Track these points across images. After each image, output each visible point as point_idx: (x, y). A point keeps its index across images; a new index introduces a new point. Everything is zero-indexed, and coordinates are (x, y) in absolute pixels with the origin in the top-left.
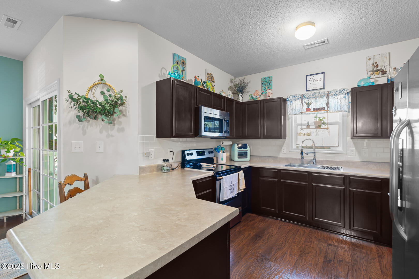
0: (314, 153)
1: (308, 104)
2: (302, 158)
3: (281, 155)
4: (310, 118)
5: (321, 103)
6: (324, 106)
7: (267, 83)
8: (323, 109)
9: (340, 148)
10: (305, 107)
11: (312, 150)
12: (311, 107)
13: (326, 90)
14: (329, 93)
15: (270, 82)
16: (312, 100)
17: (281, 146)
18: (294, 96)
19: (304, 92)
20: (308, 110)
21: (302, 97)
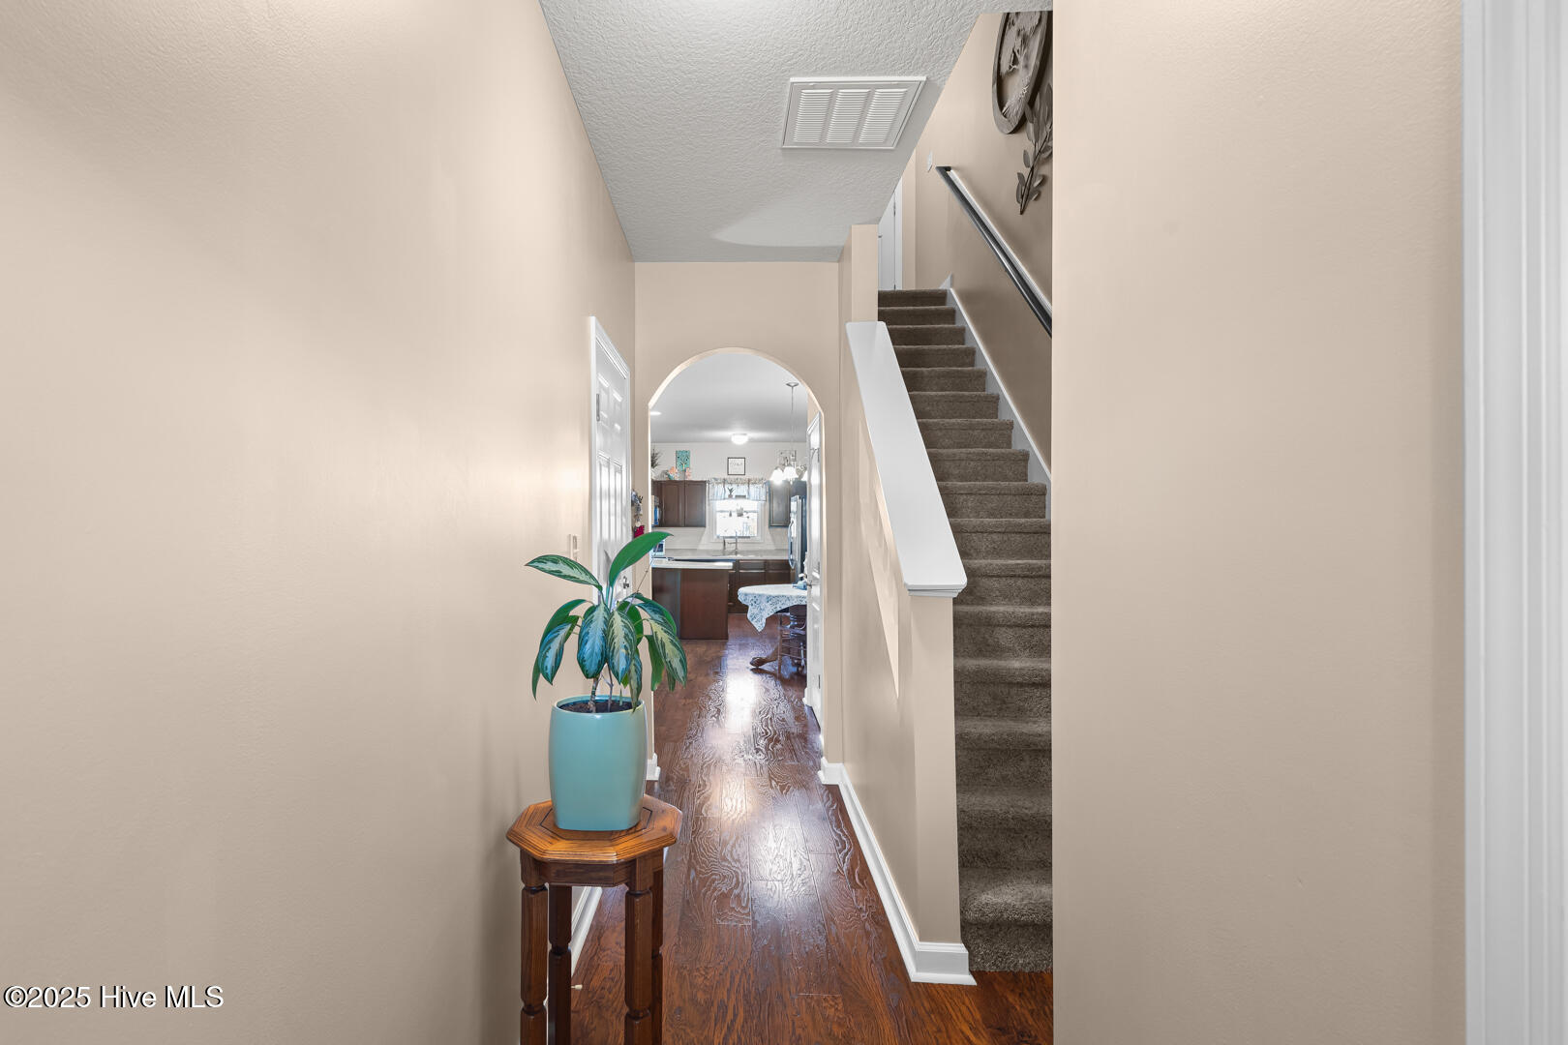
0: (736, 543)
1: (731, 491)
2: (725, 548)
3: (701, 547)
4: (734, 505)
5: (742, 490)
6: (745, 493)
7: (683, 458)
8: (745, 497)
9: (759, 538)
10: (728, 493)
11: (733, 540)
12: (734, 494)
13: (747, 477)
14: (749, 480)
15: (688, 457)
16: (734, 486)
17: (702, 535)
18: (716, 479)
19: (726, 476)
20: (730, 496)
21: (724, 482)
